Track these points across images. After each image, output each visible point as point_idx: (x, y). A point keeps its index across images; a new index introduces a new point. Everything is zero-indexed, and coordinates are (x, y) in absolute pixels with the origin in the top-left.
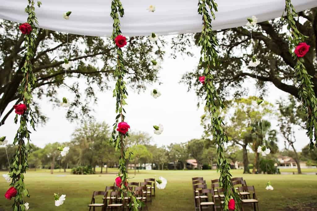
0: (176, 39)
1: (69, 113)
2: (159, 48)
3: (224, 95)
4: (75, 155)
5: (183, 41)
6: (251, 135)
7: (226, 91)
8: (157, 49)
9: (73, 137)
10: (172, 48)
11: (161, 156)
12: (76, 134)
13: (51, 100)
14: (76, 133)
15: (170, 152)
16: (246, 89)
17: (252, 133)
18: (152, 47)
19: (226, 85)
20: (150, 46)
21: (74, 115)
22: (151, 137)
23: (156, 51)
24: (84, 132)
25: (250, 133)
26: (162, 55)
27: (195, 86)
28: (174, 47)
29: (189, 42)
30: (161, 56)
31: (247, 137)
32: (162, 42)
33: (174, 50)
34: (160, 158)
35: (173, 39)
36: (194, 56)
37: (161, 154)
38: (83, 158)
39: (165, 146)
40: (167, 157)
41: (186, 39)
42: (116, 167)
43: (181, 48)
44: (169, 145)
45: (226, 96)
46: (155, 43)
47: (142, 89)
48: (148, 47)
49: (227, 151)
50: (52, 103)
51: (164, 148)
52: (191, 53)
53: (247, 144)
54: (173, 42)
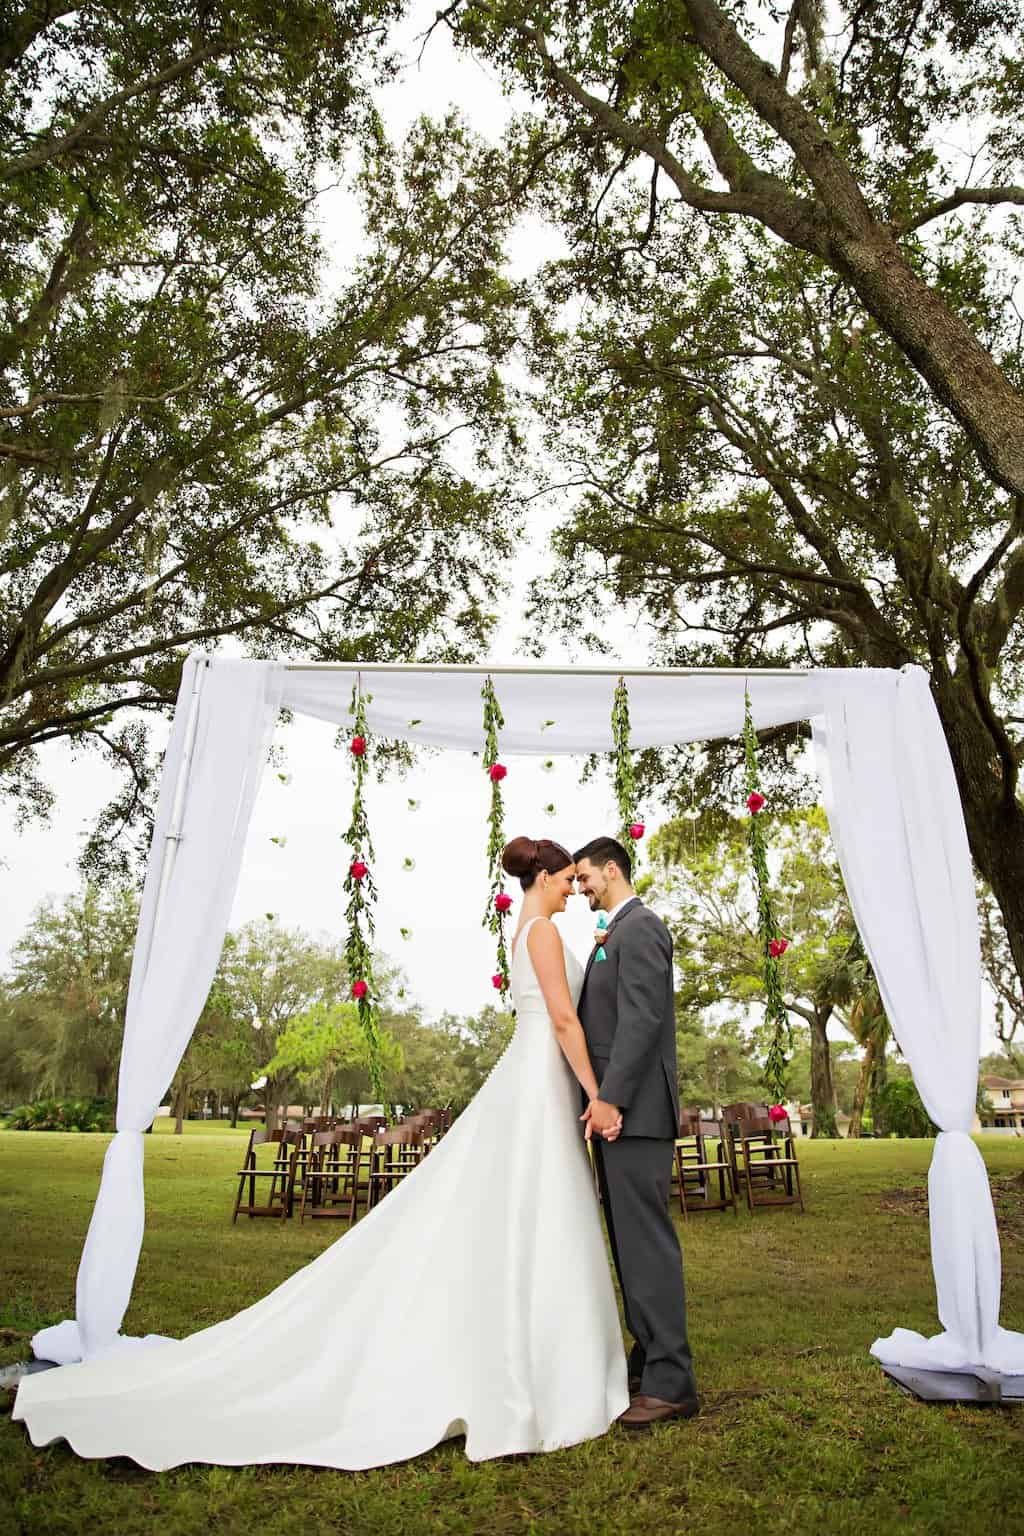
0: (545, 585)
1: (93, 846)
2: (474, 601)
3: (724, 799)
4: (30, 1044)
5: (570, 592)
6: (845, 968)
7: (732, 785)
8: (466, 607)
9: (25, 957)
10: (528, 615)
11: (437, 1066)
12: (42, 944)
13: (15, 790)
14: (39, 939)
15: (481, 1050)
16: (812, 778)
17: (851, 961)
18: (444, 597)
19: (734, 761)
20: (439, 591)
21: (111, 856)
22: (394, 973)
23: (462, 615)
24: (78, 936)
25: (843, 961)
26: (484, 630)
27: (611, 761)
28: (536, 615)
29: (597, 602)
30: (479, 635)
31: (829, 982)
32: (486, 583)
33: (538, 623)
34: (433, 1076)
35: (534, 583)
36: (613, 652)
37: (438, 1058)
38: (69, 1060)
39: (458, 1021)
40: (466, 1071)
41: (582, 589)
42: (215, 1116)
43: (562, 617)
44: (477, 1018)
45: (733, 803)
46: (460, 585)
47: (394, 763)
48: (431, 594)
49: (752, 1049)
50: (14, 801)
51: (453, 1030)
52: (602, 639)
53: (829, 1011)
54: (536, 593)
